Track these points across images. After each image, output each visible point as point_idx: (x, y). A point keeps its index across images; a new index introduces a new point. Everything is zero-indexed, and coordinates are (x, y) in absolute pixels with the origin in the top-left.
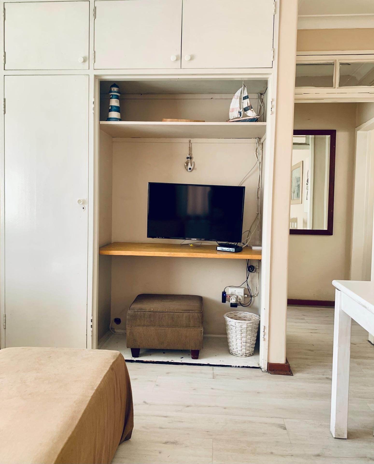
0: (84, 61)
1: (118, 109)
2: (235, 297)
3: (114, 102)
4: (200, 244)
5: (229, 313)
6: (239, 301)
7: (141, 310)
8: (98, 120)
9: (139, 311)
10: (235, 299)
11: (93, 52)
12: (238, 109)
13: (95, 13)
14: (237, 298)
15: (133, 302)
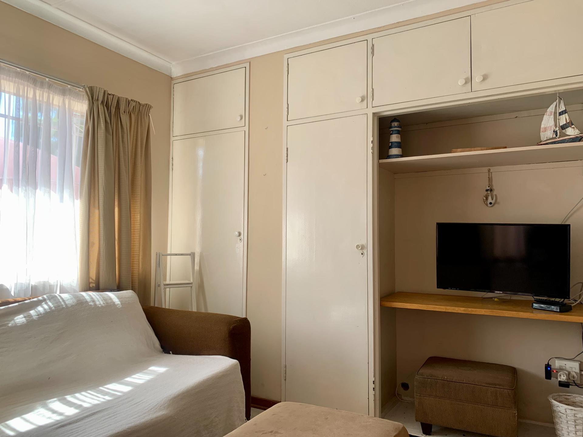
0: (362, 100)
1: (399, 145)
2: (565, 373)
3: (395, 138)
4: (509, 298)
5: (557, 394)
6: (572, 379)
7: (431, 377)
8: (377, 160)
9: (429, 377)
10: (565, 376)
11: (372, 90)
12: (553, 128)
13: (373, 51)
14: (569, 375)
15: (423, 366)
